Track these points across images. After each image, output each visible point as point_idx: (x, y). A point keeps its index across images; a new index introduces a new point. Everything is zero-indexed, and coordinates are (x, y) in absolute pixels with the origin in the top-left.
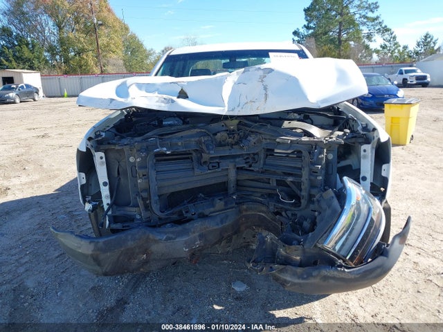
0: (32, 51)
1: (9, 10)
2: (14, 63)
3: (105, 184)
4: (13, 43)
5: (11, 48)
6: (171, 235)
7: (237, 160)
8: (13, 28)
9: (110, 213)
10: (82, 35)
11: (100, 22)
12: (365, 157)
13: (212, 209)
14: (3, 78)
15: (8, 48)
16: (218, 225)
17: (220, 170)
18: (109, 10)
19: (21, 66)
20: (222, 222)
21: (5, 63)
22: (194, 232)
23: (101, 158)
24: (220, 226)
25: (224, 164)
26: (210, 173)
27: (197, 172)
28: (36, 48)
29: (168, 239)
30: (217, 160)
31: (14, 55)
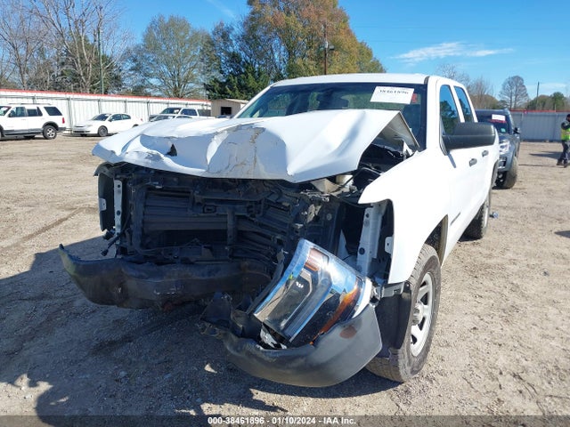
0: (257, 80)
1: (243, 36)
2: (237, 92)
3: (118, 213)
4: (240, 71)
5: (237, 75)
6: (143, 274)
7: (238, 206)
8: (243, 54)
9: (118, 242)
10: (313, 62)
11: (332, 47)
12: (368, 223)
13: (199, 257)
14: (222, 108)
15: (234, 76)
16: (203, 275)
17: (214, 214)
18: (349, 32)
19: (244, 96)
20: (210, 273)
21: (229, 91)
22: (170, 277)
23: (119, 186)
24: (206, 278)
25: (222, 209)
26: (204, 217)
27: (190, 212)
28: (262, 76)
29: (141, 277)
30: (214, 204)
31: (239, 83)
